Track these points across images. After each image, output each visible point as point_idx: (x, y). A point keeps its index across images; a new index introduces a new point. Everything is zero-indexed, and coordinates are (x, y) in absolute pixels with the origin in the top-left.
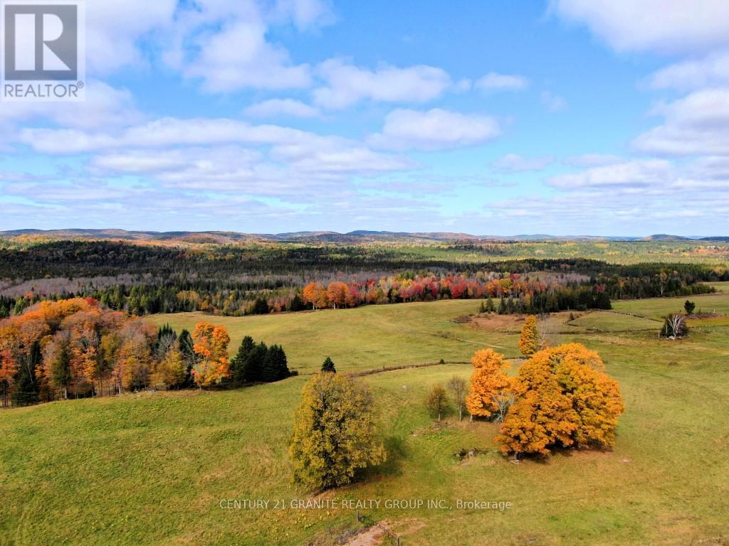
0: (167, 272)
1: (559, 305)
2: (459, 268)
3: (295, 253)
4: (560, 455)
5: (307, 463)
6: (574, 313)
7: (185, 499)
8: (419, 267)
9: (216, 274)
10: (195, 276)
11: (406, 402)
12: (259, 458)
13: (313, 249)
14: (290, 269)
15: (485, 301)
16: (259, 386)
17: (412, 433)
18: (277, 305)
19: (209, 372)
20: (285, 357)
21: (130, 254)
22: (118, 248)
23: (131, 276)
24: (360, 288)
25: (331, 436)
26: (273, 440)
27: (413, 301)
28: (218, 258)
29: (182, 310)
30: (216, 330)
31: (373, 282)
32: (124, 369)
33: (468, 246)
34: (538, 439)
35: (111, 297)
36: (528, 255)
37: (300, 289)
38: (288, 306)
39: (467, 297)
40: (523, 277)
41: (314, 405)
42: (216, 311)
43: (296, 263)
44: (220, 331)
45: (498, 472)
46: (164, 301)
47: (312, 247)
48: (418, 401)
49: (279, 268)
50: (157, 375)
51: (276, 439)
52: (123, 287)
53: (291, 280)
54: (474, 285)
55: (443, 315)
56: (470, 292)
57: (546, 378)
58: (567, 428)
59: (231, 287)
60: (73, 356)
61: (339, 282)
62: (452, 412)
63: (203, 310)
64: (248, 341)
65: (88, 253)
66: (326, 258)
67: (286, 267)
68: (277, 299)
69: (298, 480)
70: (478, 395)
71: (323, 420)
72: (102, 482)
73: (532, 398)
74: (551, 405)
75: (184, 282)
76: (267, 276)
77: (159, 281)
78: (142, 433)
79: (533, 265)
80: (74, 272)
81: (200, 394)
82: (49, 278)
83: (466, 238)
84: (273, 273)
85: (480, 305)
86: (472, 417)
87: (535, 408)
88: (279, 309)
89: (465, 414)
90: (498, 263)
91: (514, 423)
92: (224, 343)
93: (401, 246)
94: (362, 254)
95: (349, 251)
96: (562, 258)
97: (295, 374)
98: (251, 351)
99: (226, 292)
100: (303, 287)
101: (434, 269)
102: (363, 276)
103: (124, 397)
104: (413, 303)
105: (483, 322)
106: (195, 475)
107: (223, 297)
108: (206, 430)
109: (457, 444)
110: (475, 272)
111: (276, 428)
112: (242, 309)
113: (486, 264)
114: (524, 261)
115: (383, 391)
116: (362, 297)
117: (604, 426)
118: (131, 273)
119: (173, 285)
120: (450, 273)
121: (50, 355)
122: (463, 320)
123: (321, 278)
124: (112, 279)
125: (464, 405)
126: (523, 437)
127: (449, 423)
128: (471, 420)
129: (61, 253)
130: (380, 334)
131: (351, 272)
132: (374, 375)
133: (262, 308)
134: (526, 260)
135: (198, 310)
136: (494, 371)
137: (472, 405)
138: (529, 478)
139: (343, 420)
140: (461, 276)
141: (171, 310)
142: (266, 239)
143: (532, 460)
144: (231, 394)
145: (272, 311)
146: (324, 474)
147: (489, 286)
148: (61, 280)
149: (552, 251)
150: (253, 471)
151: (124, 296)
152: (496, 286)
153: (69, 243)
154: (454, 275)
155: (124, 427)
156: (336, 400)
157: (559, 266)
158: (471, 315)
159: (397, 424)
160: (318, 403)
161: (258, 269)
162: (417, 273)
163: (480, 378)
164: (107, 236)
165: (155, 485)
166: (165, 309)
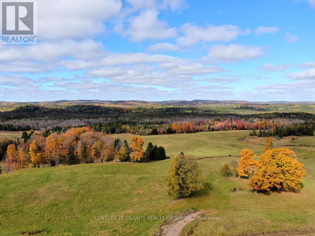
0: (117, 117)
1: (288, 133)
2: (241, 117)
3: (169, 110)
4: (276, 193)
5: (173, 188)
6: (294, 137)
7: (129, 199)
8: (223, 116)
9: (136, 118)
10: (128, 119)
11: (213, 170)
12: (155, 187)
13: (176, 108)
14: (166, 116)
15: (252, 131)
16: (154, 162)
17: (215, 181)
18: (161, 131)
19: (136, 155)
20: (165, 151)
21: (102, 110)
22: (98, 108)
23: (103, 119)
24: (196, 125)
25: (182, 178)
26: (160, 181)
27: (219, 130)
28: (137, 111)
29: (123, 132)
30: (139, 139)
31: (202, 122)
32: (105, 153)
33: (246, 107)
34: (265, 185)
35: (96, 127)
36: (275, 111)
37: (171, 125)
38: (166, 131)
39: (244, 129)
40: (271, 121)
41: (176, 166)
42: (137, 133)
43: (169, 114)
44: (140, 140)
45: (248, 197)
46: (116, 129)
47: (176, 107)
48: (218, 169)
49: (162, 116)
50: (117, 156)
51: (161, 181)
52: (100, 123)
53: (167, 121)
54: (248, 124)
55: (233, 137)
56: (246, 127)
57: (270, 161)
58: (278, 181)
59: (142, 124)
60: (88, 148)
61: (187, 122)
62: (232, 175)
63: (132, 133)
64: (150, 144)
65: (86, 110)
66: (182, 112)
67: (165, 115)
68: (161, 129)
69: (169, 194)
70: (242, 168)
71: (179, 172)
72: (100, 192)
73: (263, 168)
74: (271, 171)
75: (124, 121)
76: (157, 119)
77: (114, 121)
78: (113, 176)
79: (277, 115)
80: (82, 117)
81: (132, 164)
82: (73, 119)
83: (246, 103)
84: (159, 118)
85: (250, 133)
86: (240, 177)
87: (265, 172)
88: (162, 133)
89: (237, 176)
90: (260, 114)
91: (255, 178)
92: (142, 144)
93: (215, 106)
94: (198, 110)
95: (192, 109)
96: (292, 112)
97: (169, 158)
98: (152, 148)
99: (140, 125)
100: (172, 124)
101: (230, 117)
102: (198, 119)
103: (105, 163)
104: (219, 131)
105: (251, 140)
106: (132, 191)
107: (139, 128)
108: (135, 176)
109: (233, 186)
110: (249, 118)
111: (161, 177)
112: (147, 133)
113: (254, 115)
114: (273, 113)
115: (204, 165)
116: (197, 128)
117: (295, 182)
118: (103, 117)
119: (120, 122)
120: (237, 119)
121: (79, 147)
122: (242, 139)
123: (180, 120)
124: (96, 120)
125: (237, 172)
126: (259, 183)
127: (230, 178)
128: (239, 178)
129: (76, 109)
130: (204, 144)
131: (192, 118)
132: (201, 159)
133: (155, 132)
134: (274, 113)
135: (129, 132)
136: (249, 158)
137: (240, 172)
138: (261, 200)
139: (186, 172)
140: (242, 120)
141: (119, 132)
142: (156, 104)
143: (263, 194)
144: (144, 164)
145: (159, 133)
146: (179, 192)
147: (255, 124)
148: (78, 120)
149: (287, 109)
150: (153, 191)
151: (101, 127)
152: (258, 124)
153: (79, 105)
154: (238, 119)
155: (106, 174)
156: (184, 165)
157: (290, 116)
158: (245, 137)
159: (208, 178)
160: (177, 165)
161: (153, 116)
162: (222, 119)
163: (243, 161)
164: (93, 103)
165: (118, 194)
166: (117, 132)
